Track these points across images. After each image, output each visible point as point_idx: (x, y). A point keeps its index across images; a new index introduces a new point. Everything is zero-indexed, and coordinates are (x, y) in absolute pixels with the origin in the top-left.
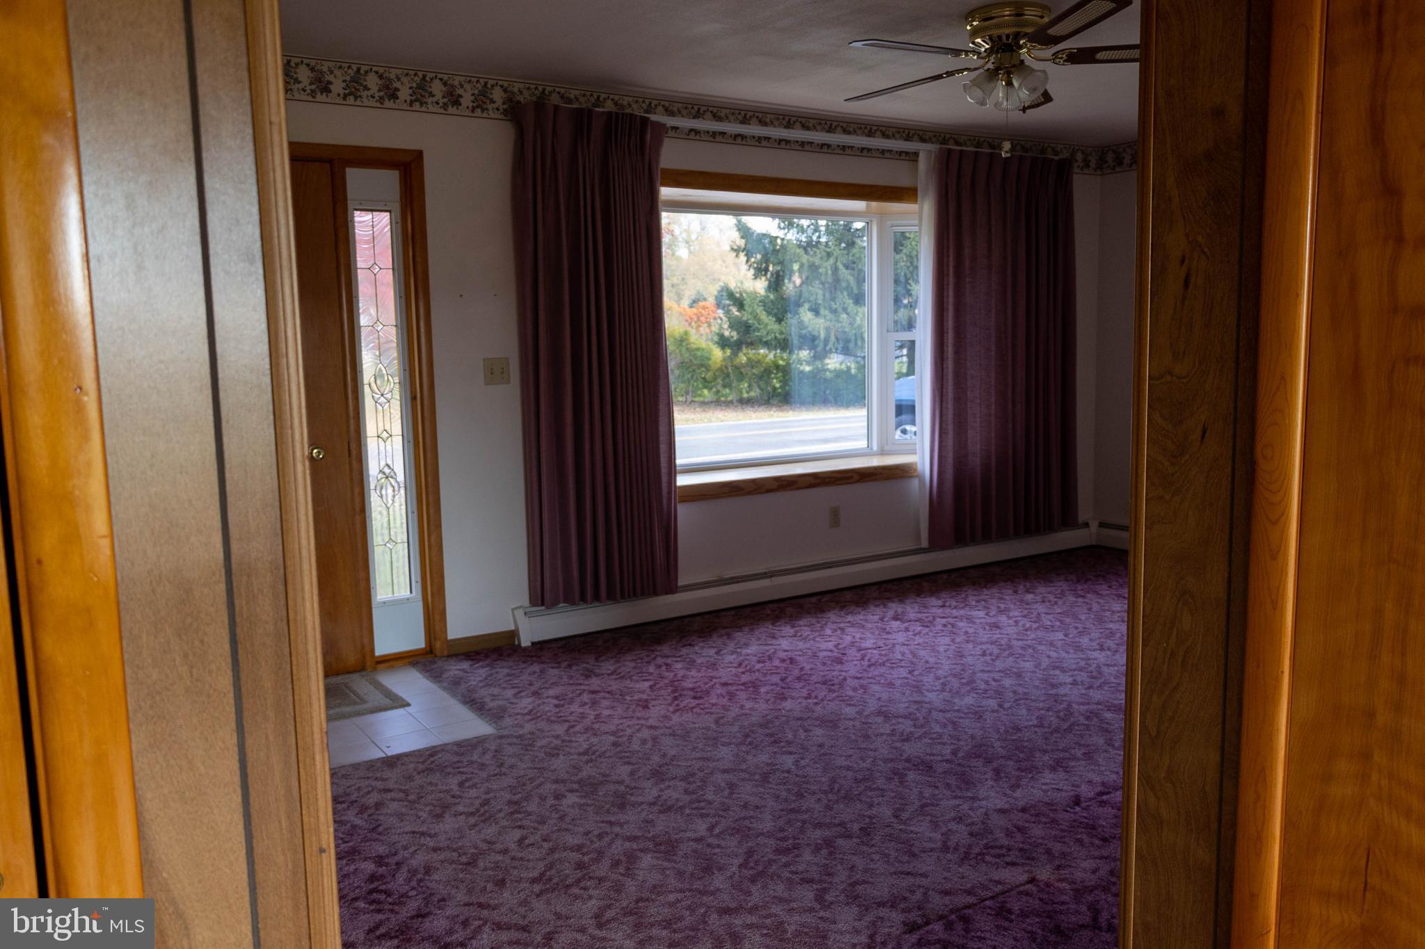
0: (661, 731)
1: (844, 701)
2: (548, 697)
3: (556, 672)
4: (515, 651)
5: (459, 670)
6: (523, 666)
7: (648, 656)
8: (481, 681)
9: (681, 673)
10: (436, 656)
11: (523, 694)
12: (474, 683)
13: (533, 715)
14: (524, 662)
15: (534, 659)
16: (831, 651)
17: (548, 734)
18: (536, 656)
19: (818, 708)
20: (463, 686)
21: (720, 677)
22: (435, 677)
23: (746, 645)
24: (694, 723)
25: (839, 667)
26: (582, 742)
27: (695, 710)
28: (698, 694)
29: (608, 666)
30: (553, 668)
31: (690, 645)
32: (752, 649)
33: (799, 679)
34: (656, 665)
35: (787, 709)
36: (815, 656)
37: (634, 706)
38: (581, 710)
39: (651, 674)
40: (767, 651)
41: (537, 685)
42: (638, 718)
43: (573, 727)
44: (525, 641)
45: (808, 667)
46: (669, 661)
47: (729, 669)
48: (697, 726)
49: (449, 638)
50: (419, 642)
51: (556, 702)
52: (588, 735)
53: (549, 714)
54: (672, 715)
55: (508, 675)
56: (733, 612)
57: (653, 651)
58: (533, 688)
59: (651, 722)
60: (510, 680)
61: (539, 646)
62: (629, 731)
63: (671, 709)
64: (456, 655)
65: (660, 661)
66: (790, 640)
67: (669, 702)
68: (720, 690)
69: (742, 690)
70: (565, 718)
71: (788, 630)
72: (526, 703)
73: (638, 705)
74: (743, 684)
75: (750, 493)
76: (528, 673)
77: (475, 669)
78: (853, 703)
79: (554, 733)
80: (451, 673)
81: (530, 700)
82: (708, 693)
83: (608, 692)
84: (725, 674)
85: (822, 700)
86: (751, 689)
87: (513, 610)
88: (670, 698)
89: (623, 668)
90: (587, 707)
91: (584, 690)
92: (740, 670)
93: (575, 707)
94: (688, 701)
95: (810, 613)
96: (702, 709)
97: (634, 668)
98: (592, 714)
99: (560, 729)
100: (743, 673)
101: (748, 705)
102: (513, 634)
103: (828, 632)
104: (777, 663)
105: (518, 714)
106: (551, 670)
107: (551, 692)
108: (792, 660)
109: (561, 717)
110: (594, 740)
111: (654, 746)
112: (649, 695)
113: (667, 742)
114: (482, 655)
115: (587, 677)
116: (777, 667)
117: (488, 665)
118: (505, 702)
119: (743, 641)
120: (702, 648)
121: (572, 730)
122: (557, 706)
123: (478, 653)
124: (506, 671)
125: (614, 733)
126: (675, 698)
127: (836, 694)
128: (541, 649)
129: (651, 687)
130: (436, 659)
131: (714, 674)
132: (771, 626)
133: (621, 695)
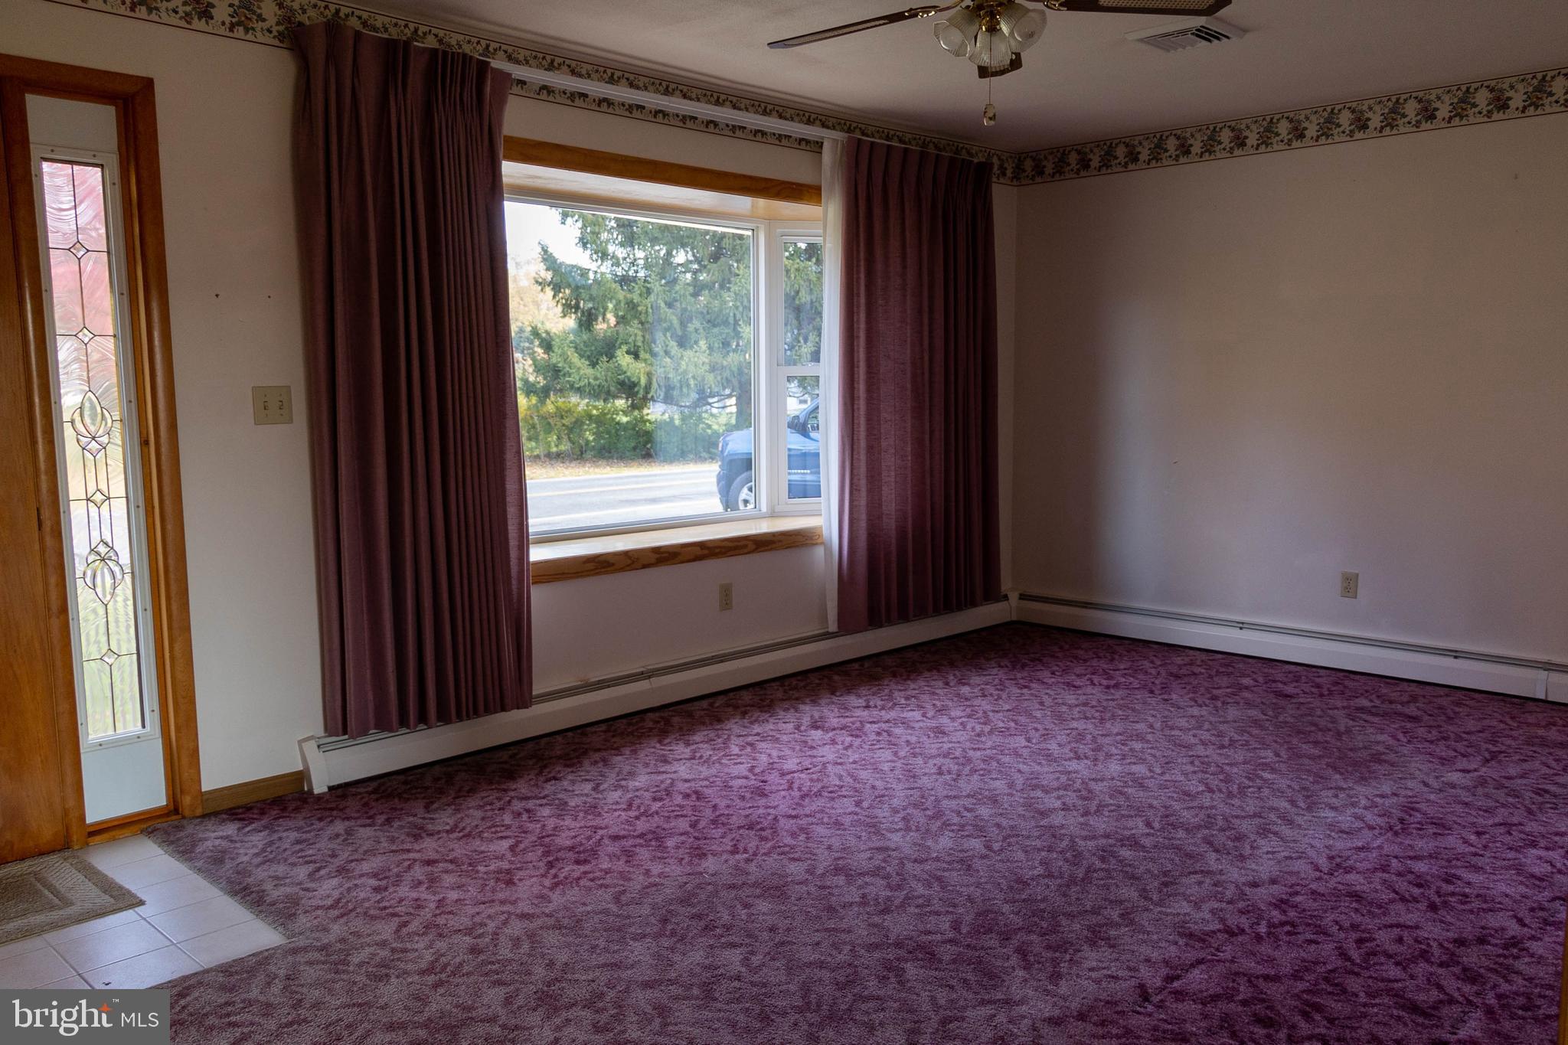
0: (539, 922)
1: (784, 853)
2: (362, 876)
3: (367, 832)
4: (305, 801)
5: (221, 838)
6: (318, 825)
7: (499, 799)
8: (256, 855)
9: (551, 823)
10: (184, 817)
11: (322, 872)
12: (245, 859)
13: (341, 908)
14: (320, 819)
15: (335, 813)
16: (746, 778)
17: (368, 940)
18: (336, 808)
19: (752, 867)
20: (229, 864)
21: (606, 827)
22: (184, 853)
23: (632, 774)
24: (584, 904)
25: (762, 802)
26: (423, 950)
27: (582, 883)
28: (584, 855)
29: (444, 819)
30: (364, 826)
31: (555, 779)
32: (642, 780)
33: (714, 822)
34: (513, 812)
35: (710, 872)
36: (727, 787)
37: (492, 883)
38: (414, 895)
39: (508, 827)
40: (662, 782)
41: (344, 855)
42: (503, 902)
43: (405, 924)
44: (319, 787)
45: (722, 803)
46: (530, 804)
47: (617, 814)
48: (589, 908)
49: (204, 789)
50: (155, 797)
51: (374, 882)
52: (431, 937)
53: (367, 905)
54: (551, 894)
55: (298, 842)
56: (603, 727)
57: (505, 790)
58: (338, 862)
59: (524, 907)
60: (302, 850)
61: (339, 792)
62: (491, 926)
63: (547, 882)
64: (216, 814)
65: (517, 805)
66: (688, 764)
67: (542, 871)
68: (611, 848)
69: (641, 846)
70: (391, 910)
71: (681, 750)
72: (329, 888)
73: (498, 880)
74: (642, 836)
76: (328, 836)
77: (245, 835)
78: (796, 856)
79: (377, 938)
80: (209, 844)
81: (335, 882)
82: (594, 853)
83: (451, 861)
84: (613, 820)
85: (755, 854)
86: (653, 843)
87: (300, 742)
88: (541, 864)
89: (468, 821)
90: (422, 888)
91: (415, 860)
92: (633, 814)
93: (404, 891)
94: (568, 869)
95: (704, 724)
96: (592, 880)
97: (483, 819)
98: (431, 900)
99: (386, 930)
100: (637, 818)
101: (656, 869)
102: (301, 777)
103: (735, 750)
104: (679, 799)
105: (318, 908)
106: (361, 830)
107: (366, 867)
108: (699, 795)
109: (385, 908)
110: (441, 945)
111: (533, 948)
112: (511, 862)
113: (552, 938)
114: (256, 811)
115: (417, 837)
116: (681, 807)
117: (265, 827)
118: (296, 889)
119: (627, 768)
120: (573, 782)
121: (404, 930)
122: (377, 890)
123: (248, 809)
124: (294, 835)
125: (469, 931)
126: (550, 865)
127: (769, 845)
128: (344, 797)
129: (512, 848)
130: (185, 822)
131: (598, 822)
132: (658, 745)
133: (470, 864)
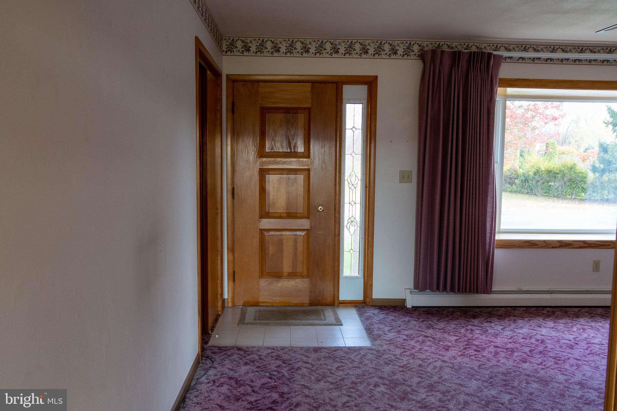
0: (447, 364)
1: (561, 371)
2: (403, 334)
3: (414, 322)
4: (402, 309)
5: (372, 313)
6: (402, 316)
7: (464, 323)
8: (379, 320)
9: (476, 336)
10: (366, 305)
11: (393, 330)
12: (375, 321)
13: (391, 342)
14: (403, 315)
15: (409, 314)
16: (570, 340)
17: (391, 353)
18: (410, 313)
19: (542, 372)
20: (369, 321)
21: (496, 342)
22: (360, 314)
23: (522, 328)
24: (467, 364)
25: (570, 351)
26: (405, 360)
27: (471, 357)
28: (479, 349)
29: (442, 325)
30: (415, 321)
31: (490, 322)
32: (525, 331)
33: (540, 352)
34: (466, 329)
35: (524, 368)
36: (558, 341)
37: (441, 348)
38: (414, 344)
39: (460, 333)
40: (531, 333)
41: (402, 327)
42: (440, 355)
43: (405, 352)
44: (409, 305)
45: (550, 346)
46: (474, 328)
47: (504, 339)
48: (467, 366)
49: (372, 298)
50: (360, 297)
51: (405, 337)
52: (410, 358)
53: (398, 343)
54: (458, 357)
55: (392, 320)
56: (525, 309)
57: (469, 321)
58: (399, 329)
59: (446, 358)
60: (392, 323)
61: (415, 309)
62: (431, 360)
63: (459, 354)
64: (375, 306)
65: (470, 327)
66: (549, 329)
67: (460, 350)
68: (492, 349)
69: (504, 352)
70: (404, 347)
71: (551, 324)
72: (391, 335)
73: (444, 348)
74: (507, 349)
75: (542, 247)
76: (401, 320)
77: (379, 314)
78: (565, 373)
79: (394, 353)
80: (368, 314)
81: (394, 334)
82: (484, 349)
83: (433, 338)
84: (499, 341)
85: (548, 368)
86: (509, 352)
87: (405, 289)
88: (462, 347)
89: (448, 327)
90: (418, 343)
91: (422, 335)
92: (510, 341)
93: (412, 343)
94: (471, 352)
95: (569, 317)
96: (476, 357)
97: (454, 328)
98: (418, 346)
99: (398, 351)
100: (510, 343)
101: (503, 361)
102: (404, 301)
103: (575, 329)
104: (533, 341)
105: (384, 340)
106: (413, 321)
107: (406, 332)
108: (543, 341)
109: (403, 345)
110: (412, 361)
111: (438, 371)
112: (452, 344)
113: (448, 370)
114: (387, 308)
115: (428, 328)
116: (532, 343)
117: (386, 313)
118: (382, 333)
119: (522, 325)
120: (496, 325)
121: (404, 353)
122: (404, 340)
123: (385, 307)
124: (392, 318)
125: (423, 360)
126: (465, 349)
127: (558, 366)
128: (415, 310)
129: (456, 340)
130: (366, 306)
131: (495, 340)
132: (541, 320)
133: (438, 341)
